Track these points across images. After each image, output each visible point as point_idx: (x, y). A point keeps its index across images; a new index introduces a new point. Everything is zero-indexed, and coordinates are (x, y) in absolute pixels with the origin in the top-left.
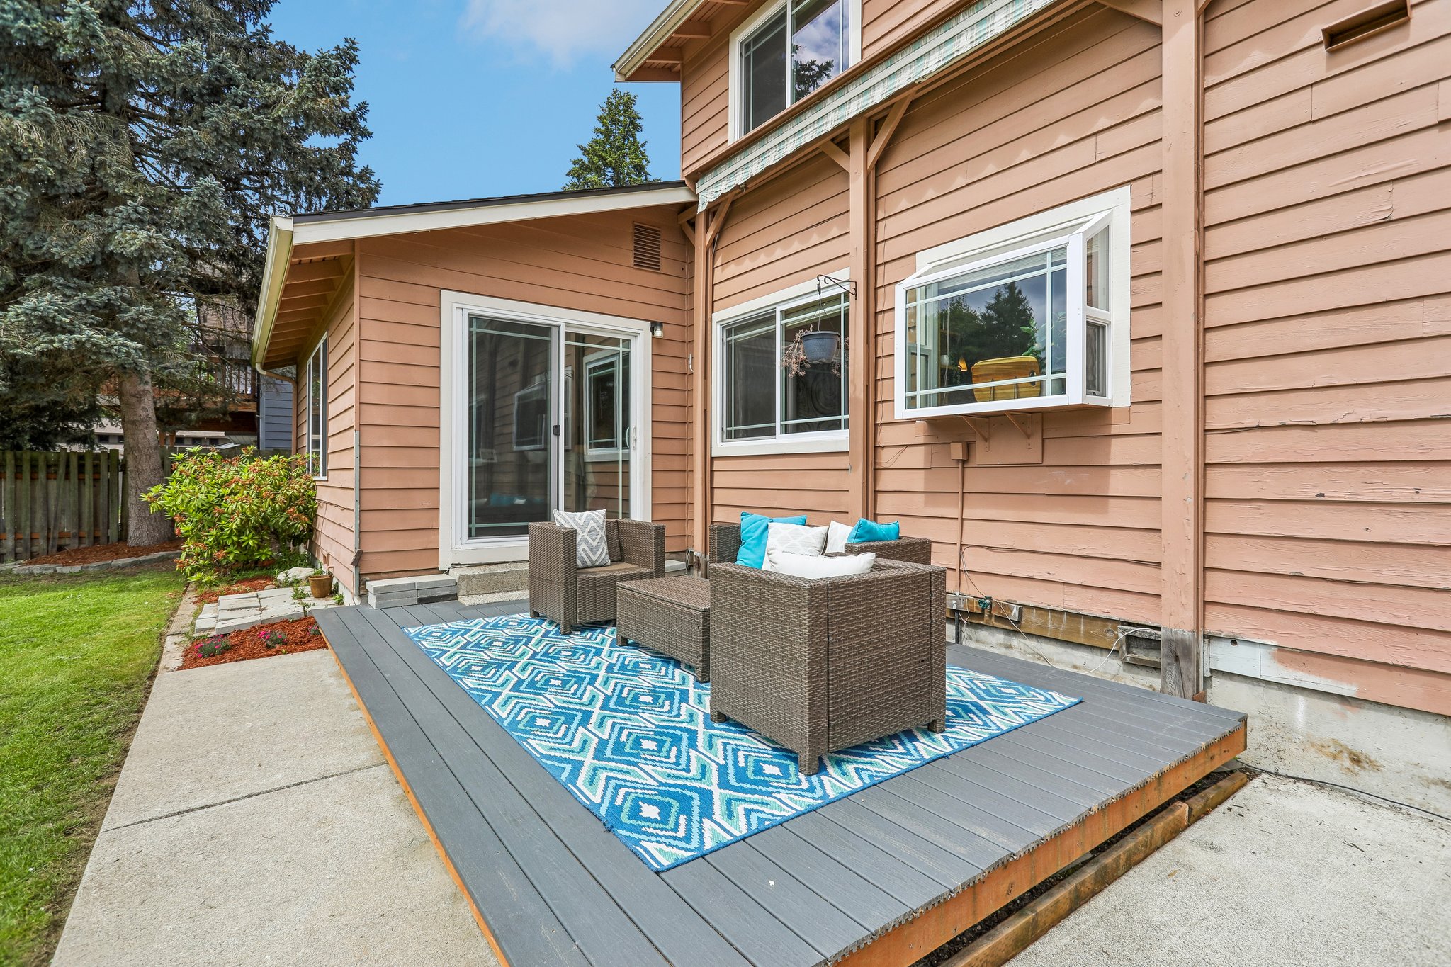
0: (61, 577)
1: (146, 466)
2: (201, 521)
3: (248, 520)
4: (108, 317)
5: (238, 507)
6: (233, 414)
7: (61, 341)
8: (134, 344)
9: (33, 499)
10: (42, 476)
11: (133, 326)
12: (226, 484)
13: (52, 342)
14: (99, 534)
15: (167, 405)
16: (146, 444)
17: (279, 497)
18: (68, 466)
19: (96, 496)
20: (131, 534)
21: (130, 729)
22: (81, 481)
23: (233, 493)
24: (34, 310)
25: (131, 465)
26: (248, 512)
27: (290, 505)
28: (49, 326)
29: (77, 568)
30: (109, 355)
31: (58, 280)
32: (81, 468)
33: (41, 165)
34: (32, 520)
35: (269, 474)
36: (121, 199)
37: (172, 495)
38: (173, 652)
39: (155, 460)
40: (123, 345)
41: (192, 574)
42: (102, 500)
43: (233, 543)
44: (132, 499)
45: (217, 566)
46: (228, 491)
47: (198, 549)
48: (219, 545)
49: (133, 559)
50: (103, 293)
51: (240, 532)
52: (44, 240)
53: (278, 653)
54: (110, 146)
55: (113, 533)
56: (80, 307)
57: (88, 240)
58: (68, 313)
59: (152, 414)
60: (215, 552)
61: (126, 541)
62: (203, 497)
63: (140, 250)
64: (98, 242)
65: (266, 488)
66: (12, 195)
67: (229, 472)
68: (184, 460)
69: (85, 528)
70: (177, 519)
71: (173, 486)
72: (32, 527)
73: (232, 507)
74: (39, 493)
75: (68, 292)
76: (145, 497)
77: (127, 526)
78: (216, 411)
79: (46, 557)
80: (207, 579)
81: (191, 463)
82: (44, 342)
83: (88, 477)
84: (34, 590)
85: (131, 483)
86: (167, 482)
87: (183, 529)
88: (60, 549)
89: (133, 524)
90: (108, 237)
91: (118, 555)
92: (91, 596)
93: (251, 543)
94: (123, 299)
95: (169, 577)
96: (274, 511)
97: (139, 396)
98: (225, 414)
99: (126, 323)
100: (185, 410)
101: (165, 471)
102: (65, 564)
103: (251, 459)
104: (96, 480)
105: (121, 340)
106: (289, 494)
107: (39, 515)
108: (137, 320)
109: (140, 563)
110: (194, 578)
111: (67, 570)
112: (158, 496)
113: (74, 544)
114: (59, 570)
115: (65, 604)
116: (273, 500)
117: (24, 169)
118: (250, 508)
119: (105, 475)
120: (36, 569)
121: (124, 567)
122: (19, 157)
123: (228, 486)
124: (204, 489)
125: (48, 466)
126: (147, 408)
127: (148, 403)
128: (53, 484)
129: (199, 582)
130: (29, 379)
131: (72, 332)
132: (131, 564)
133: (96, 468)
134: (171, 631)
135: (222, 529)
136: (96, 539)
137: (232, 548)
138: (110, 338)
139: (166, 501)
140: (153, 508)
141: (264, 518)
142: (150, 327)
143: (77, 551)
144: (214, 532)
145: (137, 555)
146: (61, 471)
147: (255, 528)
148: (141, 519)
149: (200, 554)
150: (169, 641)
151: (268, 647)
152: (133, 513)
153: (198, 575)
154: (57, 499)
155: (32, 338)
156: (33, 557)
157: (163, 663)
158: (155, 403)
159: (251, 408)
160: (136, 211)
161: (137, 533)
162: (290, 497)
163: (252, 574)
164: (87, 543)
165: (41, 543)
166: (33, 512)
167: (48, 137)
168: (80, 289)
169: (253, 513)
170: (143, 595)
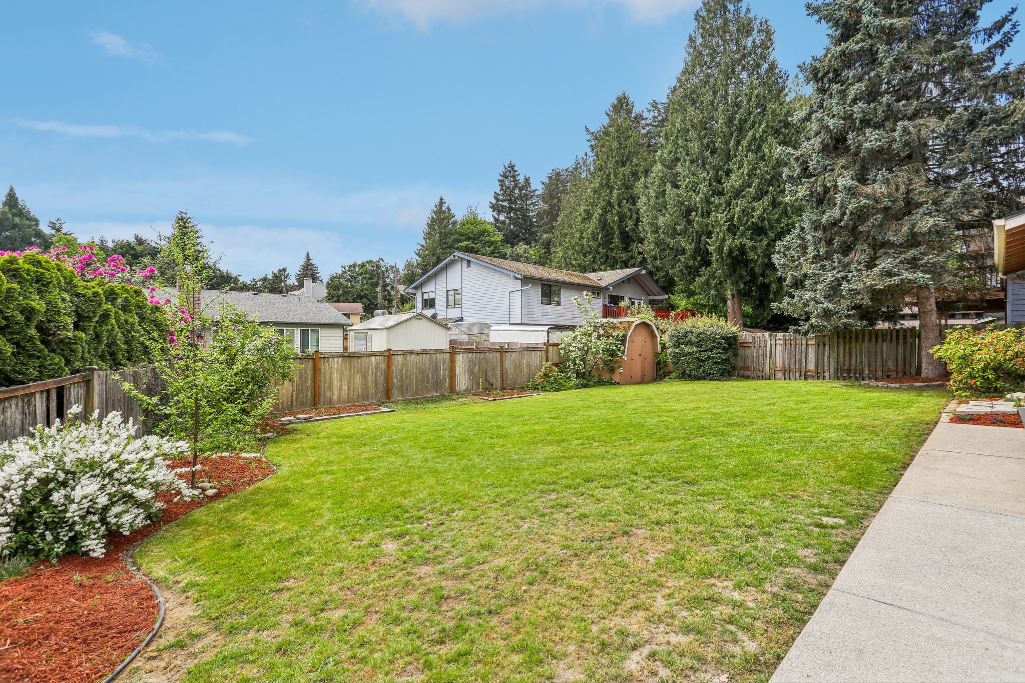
0: (891, 388)
1: (931, 335)
2: (961, 364)
3: (989, 364)
4: (913, 263)
5: (982, 357)
6: (988, 301)
7: (894, 280)
8: (927, 276)
9: (876, 352)
10: (880, 340)
11: (925, 266)
12: (976, 344)
13: (891, 281)
14: (907, 371)
15: (943, 299)
16: (931, 324)
17: (1009, 353)
18: (891, 336)
19: (905, 350)
20: (923, 371)
21: (929, 434)
22: (898, 343)
23: (980, 349)
24: (884, 268)
25: (923, 335)
26: (988, 360)
27: (1017, 357)
28: (890, 274)
29: (898, 385)
30: (916, 283)
31: (891, 251)
32: (898, 336)
33: (886, 202)
34: (876, 362)
35: (1002, 340)
36: (921, 204)
37: (946, 350)
38: (945, 418)
39: (936, 332)
40: (922, 277)
41: (956, 391)
42: (908, 353)
43: (979, 376)
44: (923, 353)
45: (970, 388)
46: (977, 348)
47: (959, 378)
48: (972, 377)
49: (925, 384)
50: (912, 252)
51: (984, 370)
52: (885, 234)
53: (999, 426)
54: (916, 180)
55: (913, 370)
56: (901, 262)
57: (905, 229)
58: (897, 266)
59: (934, 307)
60: (969, 380)
61: (920, 375)
62: (962, 351)
63: (930, 229)
64: (909, 229)
65: (1000, 347)
66: (876, 220)
67: (978, 338)
68: (952, 333)
69: (900, 367)
70: (948, 362)
71: (946, 346)
72: (876, 365)
73: (978, 357)
74: (879, 349)
75: (896, 256)
76: (931, 351)
77: (921, 367)
78: (976, 301)
79: (882, 379)
80: (964, 394)
81: (955, 334)
82: (887, 282)
83: (901, 341)
84: (881, 392)
85: (923, 344)
86: (942, 344)
87: (951, 368)
88: (888, 376)
89: (924, 366)
90: (914, 226)
91: (917, 381)
92: (905, 397)
93: (990, 376)
94: (921, 253)
95: (944, 393)
96: (1005, 360)
97: (927, 299)
98: (982, 302)
99: (922, 265)
100: (956, 302)
101: (942, 338)
102: (892, 383)
103: (992, 331)
104: (905, 343)
105: (920, 275)
106: (1016, 350)
107: (879, 360)
108: (928, 263)
109: (928, 386)
110: (957, 393)
111: (893, 386)
112: (938, 350)
113: (893, 375)
114: (889, 385)
115: (896, 398)
116: (1005, 354)
117: (879, 207)
118: (990, 358)
119: (909, 340)
120: (880, 384)
121: (920, 387)
122: (877, 201)
123: (977, 346)
124: (963, 347)
125: (883, 336)
126: (932, 304)
127: (932, 301)
128: (885, 345)
129: (960, 395)
130: (879, 297)
131: (899, 275)
132: (924, 386)
133: (905, 336)
134: (945, 411)
135: (973, 368)
136: (905, 373)
137: (979, 379)
138: (915, 275)
139: (942, 353)
140: (936, 357)
141: (998, 363)
142: (934, 264)
143: (896, 378)
144: (969, 370)
145: (926, 382)
146: (889, 338)
147: (993, 369)
148: (928, 363)
149: (961, 381)
150: (944, 415)
151: (994, 423)
152: (924, 360)
153: (960, 392)
154: (887, 352)
155: (883, 281)
156: (876, 379)
157: (941, 420)
158: (936, 299)
159: (1001, 295)
160: (928, 209)
161: (926, 371)
162: (1017, 353)
163: (992, 395)
164: (900, 374)
165: (880, 373)
166: (876, 358)
167: (888, 186)
168: (901, 253)
169: (991, 361)
170: (931, 399)
